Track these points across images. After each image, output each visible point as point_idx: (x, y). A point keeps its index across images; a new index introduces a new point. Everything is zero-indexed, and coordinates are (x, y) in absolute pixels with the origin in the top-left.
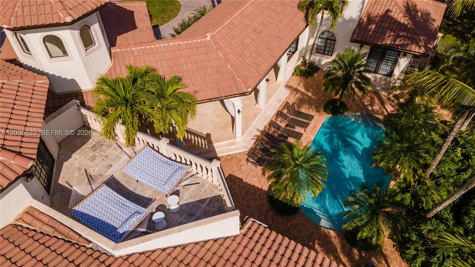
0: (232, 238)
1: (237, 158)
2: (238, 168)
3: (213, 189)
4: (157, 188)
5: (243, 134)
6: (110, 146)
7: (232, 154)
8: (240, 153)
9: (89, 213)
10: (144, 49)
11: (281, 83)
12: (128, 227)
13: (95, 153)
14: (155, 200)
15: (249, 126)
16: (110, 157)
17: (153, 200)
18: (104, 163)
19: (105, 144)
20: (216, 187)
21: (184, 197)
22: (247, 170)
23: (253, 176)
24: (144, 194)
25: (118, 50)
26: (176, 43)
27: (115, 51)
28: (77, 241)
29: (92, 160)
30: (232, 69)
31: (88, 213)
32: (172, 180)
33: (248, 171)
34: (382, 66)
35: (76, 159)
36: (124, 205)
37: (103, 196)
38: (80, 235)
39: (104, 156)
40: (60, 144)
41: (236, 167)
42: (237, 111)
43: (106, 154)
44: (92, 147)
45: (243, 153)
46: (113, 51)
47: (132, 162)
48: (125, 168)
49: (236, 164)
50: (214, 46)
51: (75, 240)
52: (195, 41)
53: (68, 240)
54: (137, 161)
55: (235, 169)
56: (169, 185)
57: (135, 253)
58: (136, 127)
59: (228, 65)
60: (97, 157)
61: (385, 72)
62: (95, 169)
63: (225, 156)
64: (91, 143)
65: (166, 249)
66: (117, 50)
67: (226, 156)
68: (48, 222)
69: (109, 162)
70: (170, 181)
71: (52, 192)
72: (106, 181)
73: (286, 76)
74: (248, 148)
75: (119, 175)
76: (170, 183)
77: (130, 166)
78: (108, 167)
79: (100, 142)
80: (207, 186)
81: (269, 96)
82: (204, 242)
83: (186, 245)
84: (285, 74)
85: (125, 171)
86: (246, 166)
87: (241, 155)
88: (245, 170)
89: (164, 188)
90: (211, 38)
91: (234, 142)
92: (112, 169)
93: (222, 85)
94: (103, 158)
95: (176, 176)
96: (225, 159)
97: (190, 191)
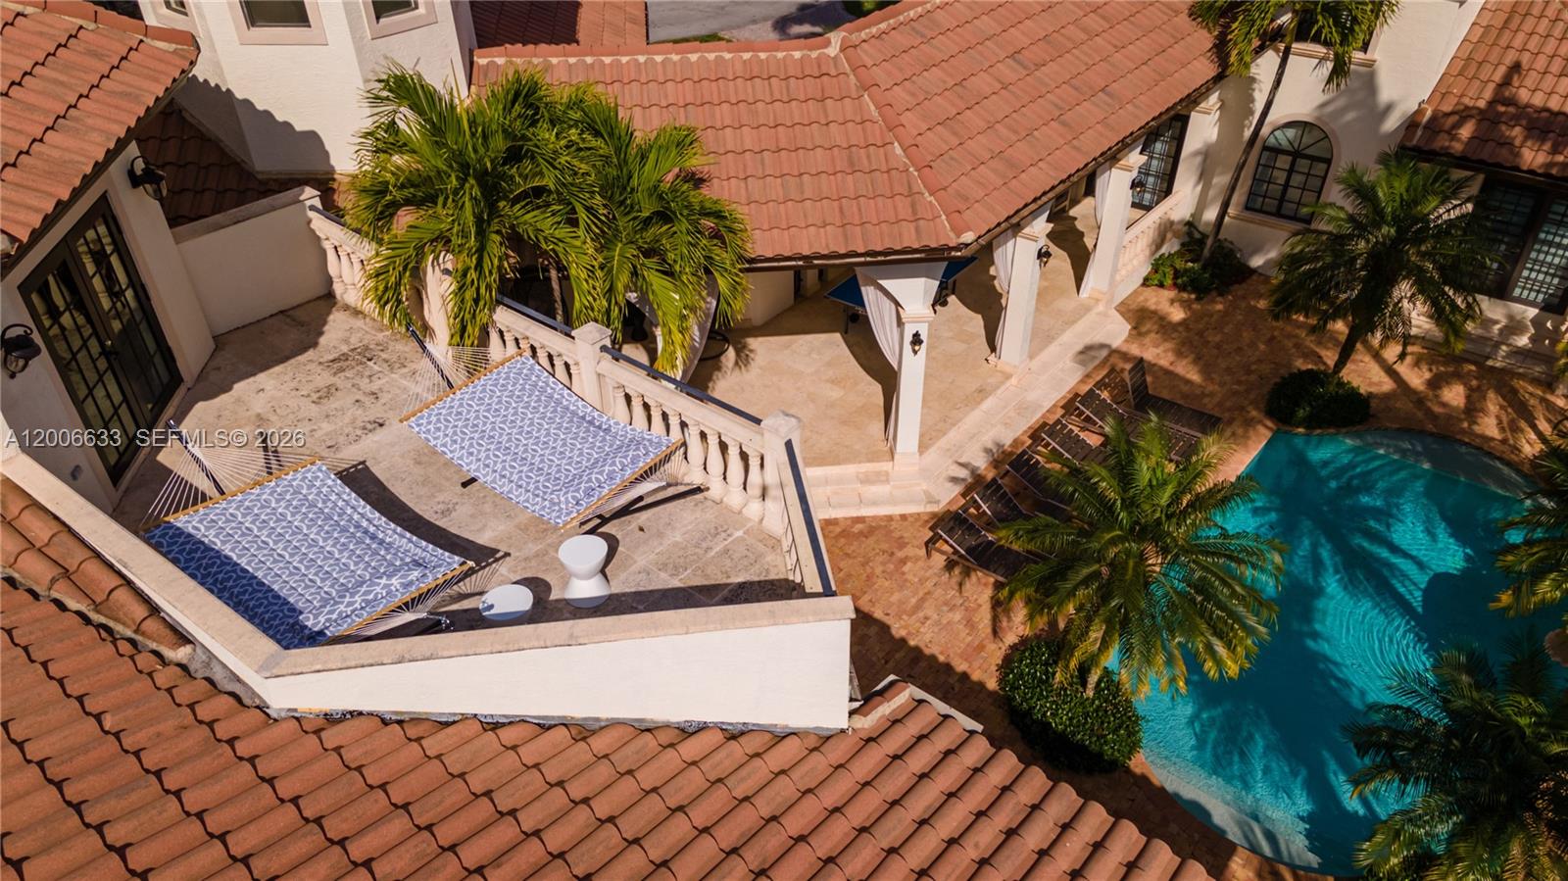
0: (812, 742)
1: (892, 532)
2: (892, 566)
3: (761, 547)
4: (527, 501)
5: (923, 447)
6: (398, 365)
7: (874, 518)
8: (904, 517)
9: (240, 556)
10: (592, 65)
11: (1097, 300)
12: (357, 605)
13: (338, 381)
14: (507, 555)
15: (954, 425)
16: (385, 398)
17: (498, 556)
18: (360, 412)
19: (384, 355)
20: (774, 543)
21: (635, 562)
22: (923, 581)
23: (946, 603)
24: (479, 531)
25: (500, 61)
26: (711, 56)
27: (488, 64)
28: (136, 631)
29: (320, 398)
30: (907, 157)
31: (235, 558)
32: (593, 476)
33: (929, 585)
34: (1532, 249)
35: (263, 390)
36: (373, 537)
37: (301, 496)
38: (154, 610)
39: (367, 391)
40: (220, 341)
41: (883, 564)
42: (908, 338)
43: (374, 387)
44: (332, 361)
45: (917, 520)
46: (481, 61)
47: (453, 400)
48: (422, 418)
49: (884, 552)
50: (852, 77)
51: (128, 627)
52: (780, 55)
53: (103, 620)
54: (472, 399)
55: (878, 570)
56: (577, 491)
57: (360, 714)
58: (491, 273)
59: (896, 144)
60: (338, 394)
61: (1538, 292)
62: (320, 428)
63: (846, 519)
64: (335, 347)
65: (504, 725)
66: (496, 59)
67: (849, 522)
68: (47, 545)
69: (376, 411)
70: (585, 478)
71: (133, 478)
72: (346, 470)
73: (1118, 278)
74: (937, 502)
75: (402, 456)
76: (583, 485)
77: (444, 412)
78: (369, 426)
79: (367, 348)
80: (739, 533)
81: (1040, 338)
82: (683, 730)
83: (597, 726)
84: (1115, 270)
85: (418, 425)
86: (920, 564)
87: (906, 523)
88: (916, 580)
89: (554, 504)
90: (842, 50)
91: (887, 474)
92: (380, 435)
93: (860, 210)
94: (358, 397)
95: (613, 464)
96: (844, 531)
97: (667, 542)
